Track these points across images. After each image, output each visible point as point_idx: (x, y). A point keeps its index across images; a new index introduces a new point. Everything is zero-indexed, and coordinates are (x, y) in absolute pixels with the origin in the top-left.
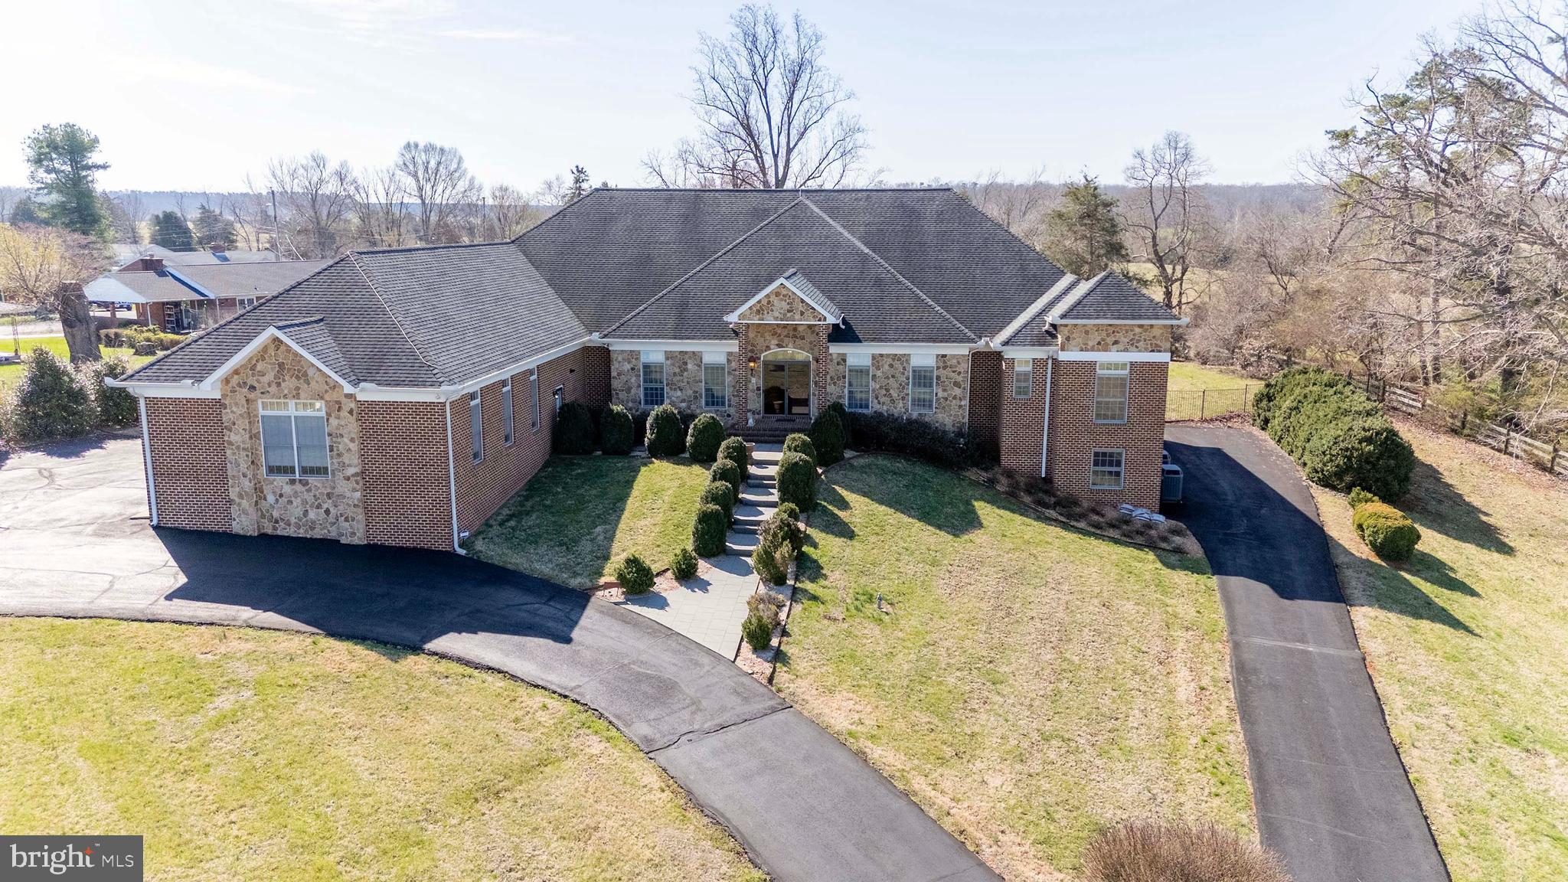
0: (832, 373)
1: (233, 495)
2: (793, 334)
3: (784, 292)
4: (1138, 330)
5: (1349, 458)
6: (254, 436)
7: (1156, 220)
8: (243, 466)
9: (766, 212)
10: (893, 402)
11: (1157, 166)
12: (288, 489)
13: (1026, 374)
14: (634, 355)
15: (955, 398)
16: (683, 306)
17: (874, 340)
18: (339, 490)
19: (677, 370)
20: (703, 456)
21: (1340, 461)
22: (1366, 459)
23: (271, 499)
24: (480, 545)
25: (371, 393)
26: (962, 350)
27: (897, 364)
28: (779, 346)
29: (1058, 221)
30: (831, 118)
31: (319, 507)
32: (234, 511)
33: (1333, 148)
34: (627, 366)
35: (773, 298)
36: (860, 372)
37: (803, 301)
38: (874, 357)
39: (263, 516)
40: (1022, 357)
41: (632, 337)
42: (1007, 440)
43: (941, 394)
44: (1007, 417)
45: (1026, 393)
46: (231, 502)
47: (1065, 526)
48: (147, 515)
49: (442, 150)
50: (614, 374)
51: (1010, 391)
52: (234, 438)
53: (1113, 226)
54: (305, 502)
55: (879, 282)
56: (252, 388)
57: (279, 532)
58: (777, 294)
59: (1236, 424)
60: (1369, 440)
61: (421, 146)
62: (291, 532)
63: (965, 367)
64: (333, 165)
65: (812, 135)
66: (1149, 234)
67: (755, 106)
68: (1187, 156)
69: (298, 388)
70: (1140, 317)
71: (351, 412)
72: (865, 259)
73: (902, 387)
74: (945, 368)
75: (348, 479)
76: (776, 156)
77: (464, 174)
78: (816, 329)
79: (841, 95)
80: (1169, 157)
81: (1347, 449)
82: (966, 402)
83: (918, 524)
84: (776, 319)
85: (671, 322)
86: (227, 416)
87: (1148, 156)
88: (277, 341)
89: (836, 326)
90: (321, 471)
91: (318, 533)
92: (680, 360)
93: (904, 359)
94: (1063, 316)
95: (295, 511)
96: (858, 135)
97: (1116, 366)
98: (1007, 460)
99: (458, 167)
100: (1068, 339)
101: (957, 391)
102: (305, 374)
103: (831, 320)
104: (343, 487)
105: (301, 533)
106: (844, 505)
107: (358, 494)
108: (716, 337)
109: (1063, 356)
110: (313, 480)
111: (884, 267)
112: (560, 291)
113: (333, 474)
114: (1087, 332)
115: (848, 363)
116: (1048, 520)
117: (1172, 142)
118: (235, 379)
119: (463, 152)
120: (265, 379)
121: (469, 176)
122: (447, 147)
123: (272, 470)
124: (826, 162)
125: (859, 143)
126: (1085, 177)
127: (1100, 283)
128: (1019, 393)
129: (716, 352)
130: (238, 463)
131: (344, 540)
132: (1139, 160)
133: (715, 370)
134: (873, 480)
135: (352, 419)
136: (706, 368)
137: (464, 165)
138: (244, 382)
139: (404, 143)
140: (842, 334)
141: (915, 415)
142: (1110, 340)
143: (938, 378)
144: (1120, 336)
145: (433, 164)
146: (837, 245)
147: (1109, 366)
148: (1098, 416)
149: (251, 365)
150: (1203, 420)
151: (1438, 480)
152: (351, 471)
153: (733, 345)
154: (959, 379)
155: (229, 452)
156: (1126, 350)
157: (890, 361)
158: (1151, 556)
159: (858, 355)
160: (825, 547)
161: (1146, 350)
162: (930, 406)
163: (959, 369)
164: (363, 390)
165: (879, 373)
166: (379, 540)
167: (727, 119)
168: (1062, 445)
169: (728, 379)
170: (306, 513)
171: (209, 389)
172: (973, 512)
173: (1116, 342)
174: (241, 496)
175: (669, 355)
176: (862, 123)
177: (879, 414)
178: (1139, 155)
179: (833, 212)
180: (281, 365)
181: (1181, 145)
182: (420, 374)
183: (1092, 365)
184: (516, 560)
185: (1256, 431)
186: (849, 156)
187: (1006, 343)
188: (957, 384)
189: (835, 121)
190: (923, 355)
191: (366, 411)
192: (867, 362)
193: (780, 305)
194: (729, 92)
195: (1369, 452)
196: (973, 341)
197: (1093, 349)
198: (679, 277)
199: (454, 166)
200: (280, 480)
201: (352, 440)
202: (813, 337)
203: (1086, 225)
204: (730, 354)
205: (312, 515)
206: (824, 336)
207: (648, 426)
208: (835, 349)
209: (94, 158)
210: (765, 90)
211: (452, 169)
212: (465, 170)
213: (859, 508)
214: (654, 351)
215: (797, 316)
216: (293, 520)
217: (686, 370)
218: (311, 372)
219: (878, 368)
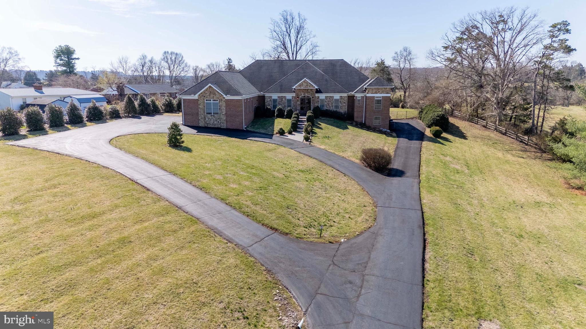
0: (316, 101)
1: (200, 118)
2: (307, 91)
3: (306, 81)
4: (383, 89)
5: (434, 120)
6: (204, 107)
7: (401, 71)
8: (202, 113)
9: (299, 65)
10: (330, 107)
11: (401, 56)
12: (210, 117)
13: (360, 100)
14: (271, 97)
15: (344, 106)
16: (281, 86)
17: (326, 93)
18: (221, 117)
19: (280, 100)
20: (289, 116)
21: (432, 121)
22: (437, 120)
23: (207, 119)
24: (248, 129)
25: (229, 97)
26: (345, 95)
27: (331, 98)
28: (304, 94)
29: (374, 72)
30: (309, 43)
31: (217, 121)
32: (200, 122)
33: (444, 51)
34: (269, 100)
35: (303, 83)
36: (322, 100)
37: (310, 83)
38: (326, 97)
39: (205, 123)
40: (359, 96)
41: (270, 93)
42: (356, 114)
43: (341, 105)
44: (355, 110)
45: (360, 104)
46: (199, 120)
47: (367, 130)
48: (182, 123)
49: (177, 54)
50: (266, 101)
51: (356, 103)
52: (200, 107)
53: (389, 73)
54: (214, 120)
55: (326, 80)
56: (204, 96)
57: (208, 126)
58: (304, 82)
59: (414, 119)
60: (438, 116)
61: (170, 52)
62: (211, 126)
63: (346, 99)
64: (149, 58)
65: (304, 48)
66: (399, 75)
67: (287, 40)
68: (410, 53)
69: (213, 97)
70: (384, 86)
71: (224, 101)
72: (323, 75)
73: (332, 104)
74: (342, 99)
75: (223, 115)
76: (293, 54)
77: (183, 62)
78: (313, 90)
79: (312, 36)
80: (405, 54)
81: (433, 119)
82: (346, 107)
83: (336, 128)
84: (304, 87)
85: (279, 89)
86: (199, 102)
87: (399, 53)
88: (210, 87)
89: (317, 89)
90: (217, 113)
91: (216, 126)
92: (281, 98)
93: (332, 97)
94: (367, 86)
95: (212, 122)
96: (317, 48)
97: (379, 97)
98: (355, 119)
99: (182, 59)
100: (369, 91)
101: (344, 104)
102: (215, 94)
103: (316, 87)
104: (222, 116)
105: (213, 126)
106: (320, 125)
107: (225, 118)
108: (289, 92)
109: (368, 95)
110: (215, 115)
111: (327, 77)
112: (252, 83)
113: (220, 114)
114: (373, 90)
115: (320, 98)
116: (364, 129)
117: (405, 50)
118: (201, 95)
119: (183, 54)
120: (207, 95)
121: (185, 62)
122: (178, 53)
123: (207, 113)
124: (307, 56)
125: (318, 50)
126: (381, 59)
127: (376, 79)
128: (358, 104)
129: (289, 96)
130: (201, 112)
131: (222, 127)
132: (396, 55)
133: (289, 101)
134: (326, 121)
135: (224, 103)
136: (287, 100)
137: (184, 59)
138: (202, 96)
139: (164, 52)
140: (318, 91)
141: (335, 110)
142: (378, 91)
143: (340, 101)
144: (380, 90)
145: (173, 58)
146: (317, 72)
147: (378, 97)
148: (375, 109)
149: (204, 92)
150: (406, 119)
151: (458, 129)
152: (224, 113)
153: (294, 95)
154: (345, 101)
155: (199, 110)
156: (381, 94)
157: (329, 98)
158: (385, 135)
159: (322, 96)
160: (316, 130)
161: (385, 93)
162: (338, 108)
163: (345, 99)
164: (227, 97)
165: (327, 100)
166: (229, 127)
167: (279, 43)
168: (367, 115)
169: (292, 102)
170: (214, 122)
171: (196, 97)
172: (347, 127)
173: (379, 92)
174: (201, 119)
175: (279, 97)
176: (318, 44)
177: (327, 110)
178: (396, 53)
179: (315, 65)
180: (210, 92)
181: (408, 50)
182: (238, 94)
183: (374, 97)
184: (256, 131)
185: (419, 120)
186: (314, 54)
187: (355, 93)
188: (345, 103)
189: (310, 44)
190: (337, 96)
191: (227, 101)
192: (324, 98)
193: (305, 84)
194: (279, 35)
195: (438, 119)
196: (348, 93)
197: (374, 94)
198: (279, 80)
199: (180, 59)
200: (209, 115)
201: (224, 107)
202: (312, 92)
203: (381, 73)
204: (293, 96)
205: (215, 123)
206: (314, 91)
207: (276, 111)
208: (317, 95)
209: (74, 56)
210: (290, 35)
211: (180, 60)
212: (184, 60)
213: (323, 125)
214: (275, 96)
215: (309, 87)
216: (211, 124)
217: (283, 100)
218: (216, 93)
219: (327, 99)
